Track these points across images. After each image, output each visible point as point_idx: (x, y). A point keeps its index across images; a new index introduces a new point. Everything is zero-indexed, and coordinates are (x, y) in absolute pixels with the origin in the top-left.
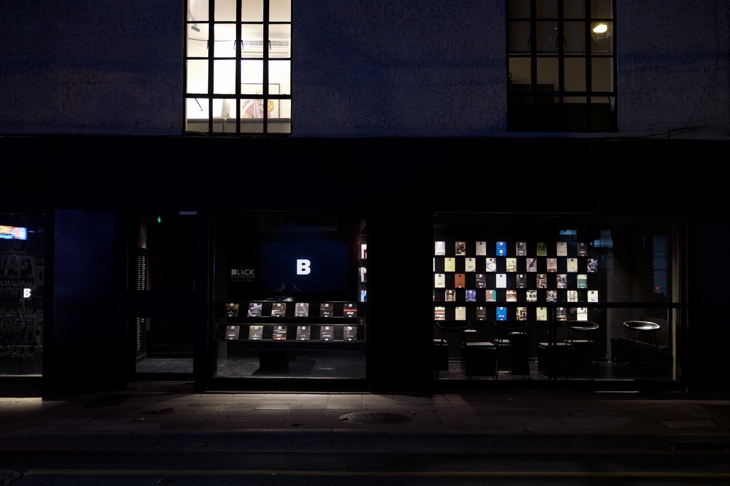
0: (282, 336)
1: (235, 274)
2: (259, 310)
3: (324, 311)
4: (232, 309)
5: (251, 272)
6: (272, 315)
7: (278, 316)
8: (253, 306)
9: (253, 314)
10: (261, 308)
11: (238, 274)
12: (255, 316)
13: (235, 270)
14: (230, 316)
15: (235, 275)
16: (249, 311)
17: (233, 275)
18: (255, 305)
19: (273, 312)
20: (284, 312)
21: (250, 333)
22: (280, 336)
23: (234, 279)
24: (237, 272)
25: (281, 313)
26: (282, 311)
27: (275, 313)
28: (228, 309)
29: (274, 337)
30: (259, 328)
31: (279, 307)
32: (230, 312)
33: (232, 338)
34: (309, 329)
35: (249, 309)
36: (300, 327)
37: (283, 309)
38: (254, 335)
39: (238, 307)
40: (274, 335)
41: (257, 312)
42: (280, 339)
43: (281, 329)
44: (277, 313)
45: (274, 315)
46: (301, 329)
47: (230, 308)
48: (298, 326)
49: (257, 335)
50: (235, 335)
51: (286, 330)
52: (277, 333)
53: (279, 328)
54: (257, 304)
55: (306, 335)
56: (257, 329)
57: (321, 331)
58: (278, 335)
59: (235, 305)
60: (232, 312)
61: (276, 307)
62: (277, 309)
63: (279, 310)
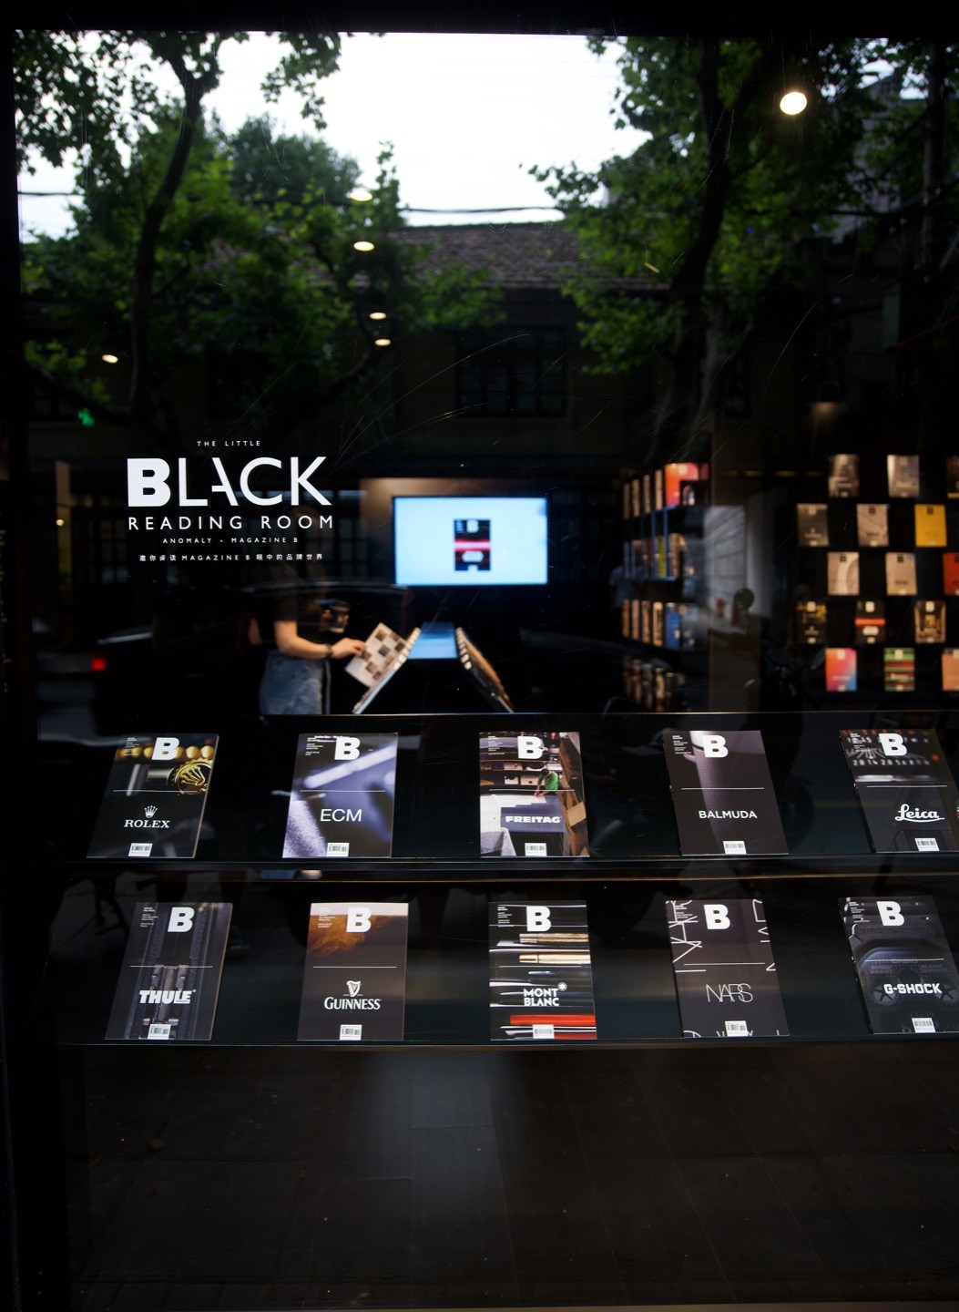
0: (567, 1006)
1: (161, 497)
2: (377, 794)
3: (892, 797)
4: (165, 794)
5: (300, 480)
6: (487, 845)
7: (536, 850)
8: (326, 758)
9: (330, 832)
10: (390, 779)
11: (184, 501)
12: (340, 850)
13: (161, 467)
14: (141, 850)
15: (157, 513)
16: (297, 809)
17: (141, 512)
18: (346, 746)
19: (493, 813)
20: (578, 812)
21: (314, 967)
22: (548, 997)
23: (152, 541)
24: (172, 481)
25: (556, 820)
26: (557, 802)
27: (508, 819)
28: (129, 791)
29: (505, 1016)
30: (376, 921)
31: (529, 769)
32: (144, 818)
33: (168, 1027)
34: (761, 925)
35: (296, 782)
36: (688, 910)
37: (565, 784)
38: (339, 997)
39: (210, 764)
40: (495, 995)
41: (360, 811)
42: (551, 1027)
43: (547, 925)
44: (526, 819)
45: (502, 835)
46: (698, 930)
47: (153, 774)
48: (674, 903)
49: (364, 994)
50: (192, 997)
51: (584, 938)
52: (522, 974)
53: (531, 926)
54: (355, 742)
55: (745, 989)
56: (366, 927)
57: (854, 943)
58: (529, 989)
59: (190, 752)
60: (156, 817)
61: (507, 768)
62: (519, 786)
63: (532, 793)
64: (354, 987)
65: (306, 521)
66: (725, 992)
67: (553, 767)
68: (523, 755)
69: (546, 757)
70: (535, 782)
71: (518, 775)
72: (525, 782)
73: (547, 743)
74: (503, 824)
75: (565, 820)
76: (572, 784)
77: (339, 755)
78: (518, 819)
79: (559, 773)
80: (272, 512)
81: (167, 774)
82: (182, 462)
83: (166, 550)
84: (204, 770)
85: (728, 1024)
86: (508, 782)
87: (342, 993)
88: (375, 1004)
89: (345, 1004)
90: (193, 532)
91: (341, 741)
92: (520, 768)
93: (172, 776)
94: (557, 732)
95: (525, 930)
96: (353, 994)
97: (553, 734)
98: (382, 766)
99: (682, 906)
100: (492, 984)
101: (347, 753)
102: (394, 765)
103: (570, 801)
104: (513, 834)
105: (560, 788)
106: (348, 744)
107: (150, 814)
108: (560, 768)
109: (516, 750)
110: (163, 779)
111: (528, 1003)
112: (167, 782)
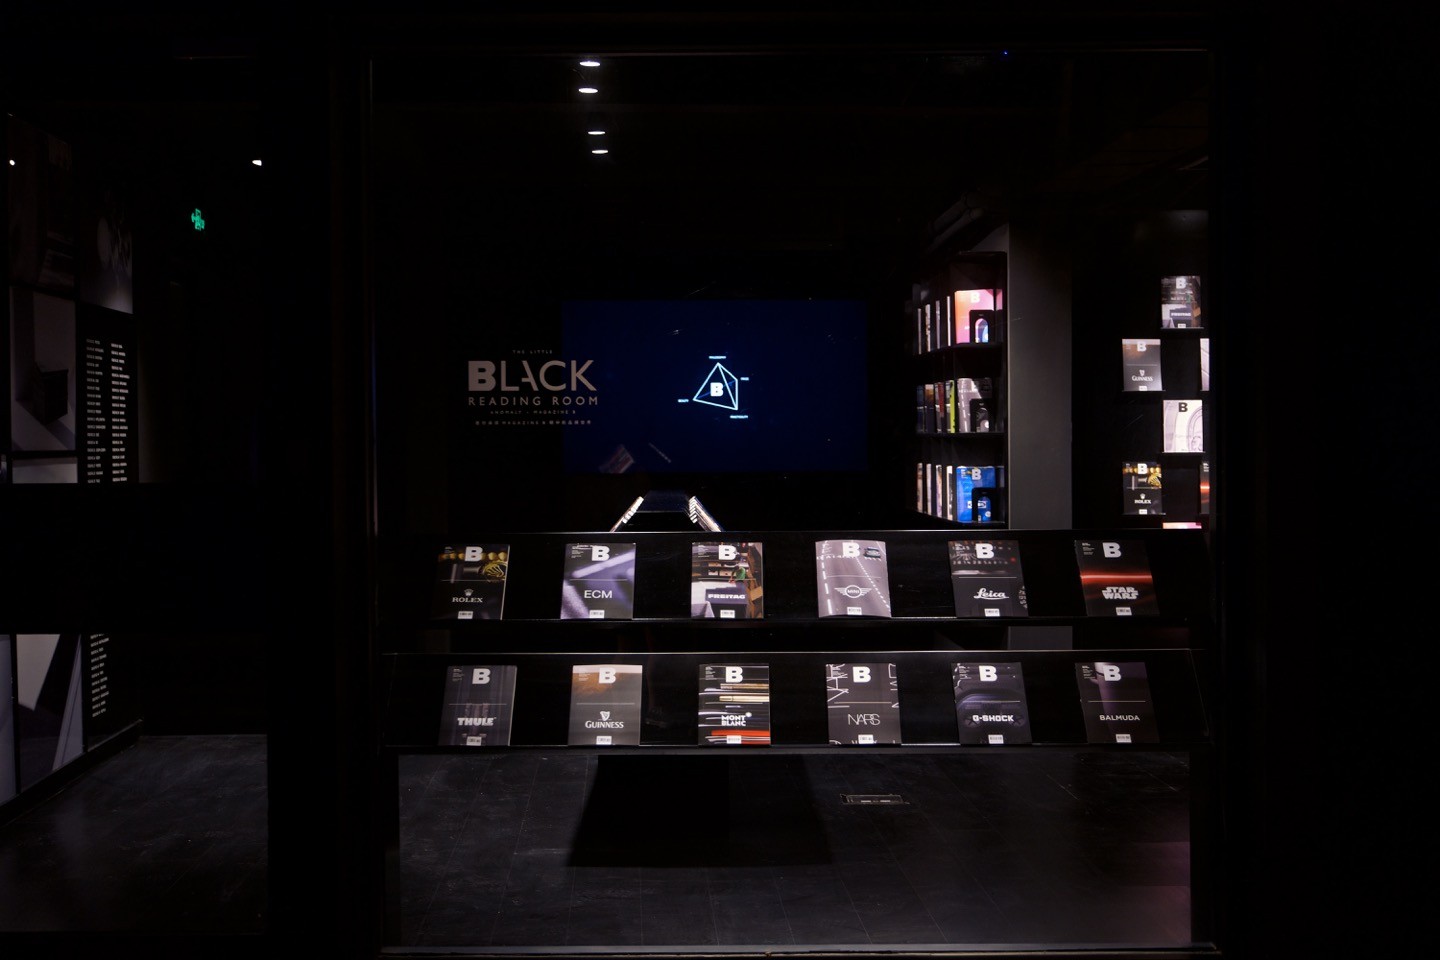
0: (751, 726)
1: (490, 385)
2: (621, 581)
3: (975, 584)
4: (476, 579)
5: (577, 375)
6: (695, 612)
7: (728, 614)
8: (587, 559)
9: (591, 604)
10: (631, 572)
11: (504, 388)
12: (598, 614)
13: (490, 366)
14: (466, 615)
15: (487, 395)
16: (568, 590)
17: (477, 394)
18: (599, 552)
19: (700, 593)
20: (758, 593)
21: (577, 704)
22: (739, 720)
23: (485, 412)
24: (497, 375)
25: (742, 597)
26: (744, 586)
27: (710, 596)
28: (452, 580)
29: (709, 731)
30: (619, 676)
31: (726, 566)
32: (465, 597)
33: (480, 738)
34: (892, 680)
35: (566, 574)
36: (842, 670)
37: (750, 575)
38: (595, 721)
39: (506, 564)
40: (704, 719)
41: (610, 592)
42: (740, 737)
43: (740, 678)
44: (722, 596)
45: (706, 606)
46: (848, 682)
47: (466, 570)
48: (831, 666)
49: (612, 718)
50: (494, 721)
51: (766, 686)
52: (721, 707)
53: (729, 678)
54: (606, 549)
55: (875, 717)
56: (612, 680)
57: (957, 690)
58: (725, 716)
59: (491, 556)
60: (473, 596)
61: (710, 565)
62: (719, 576)
63: (727, 581)
64: (605, 715)
65: (580, 401)
66: (861, 719)
67: (742, 565)
68: (722, 557)
69: (738, 558)
70: (730, 574)
71: (719, 569)
72: (722, 574)
73: (739, 550)
74: (707, 599)
75: (748, 598)
76: (754, 575)
77: (595, 557)
78: (717, 596)
79: (746, 568)
80: (560, 394)
81: (477, 570)
82: (503, 364)
83: (494, 417)
84: (503, 567)
85: (860, 737)
86: (711, 574)
87: (598, 718)
88: (620, 725)
89: (599, 725)
90: (510, 407)
91: (596, 549)
92: (720, 565)
93: (480, 571)
94: (747, 542)
95: (724, 682)
96: (605, 719)
97: (744, 544)
98: (626, 564)
99: (837, 668)
100: (700, 713)
101: (600, 556)
102: (633, 564)
103: (752, 585)
104: (712, 605)
105: (746, 577)
106: (601, 551)
107: (469, 594)
108: (747, 565)
109: (717, 554)
110: (474, 573)
111: (724, 724)
112: (479, 575)
